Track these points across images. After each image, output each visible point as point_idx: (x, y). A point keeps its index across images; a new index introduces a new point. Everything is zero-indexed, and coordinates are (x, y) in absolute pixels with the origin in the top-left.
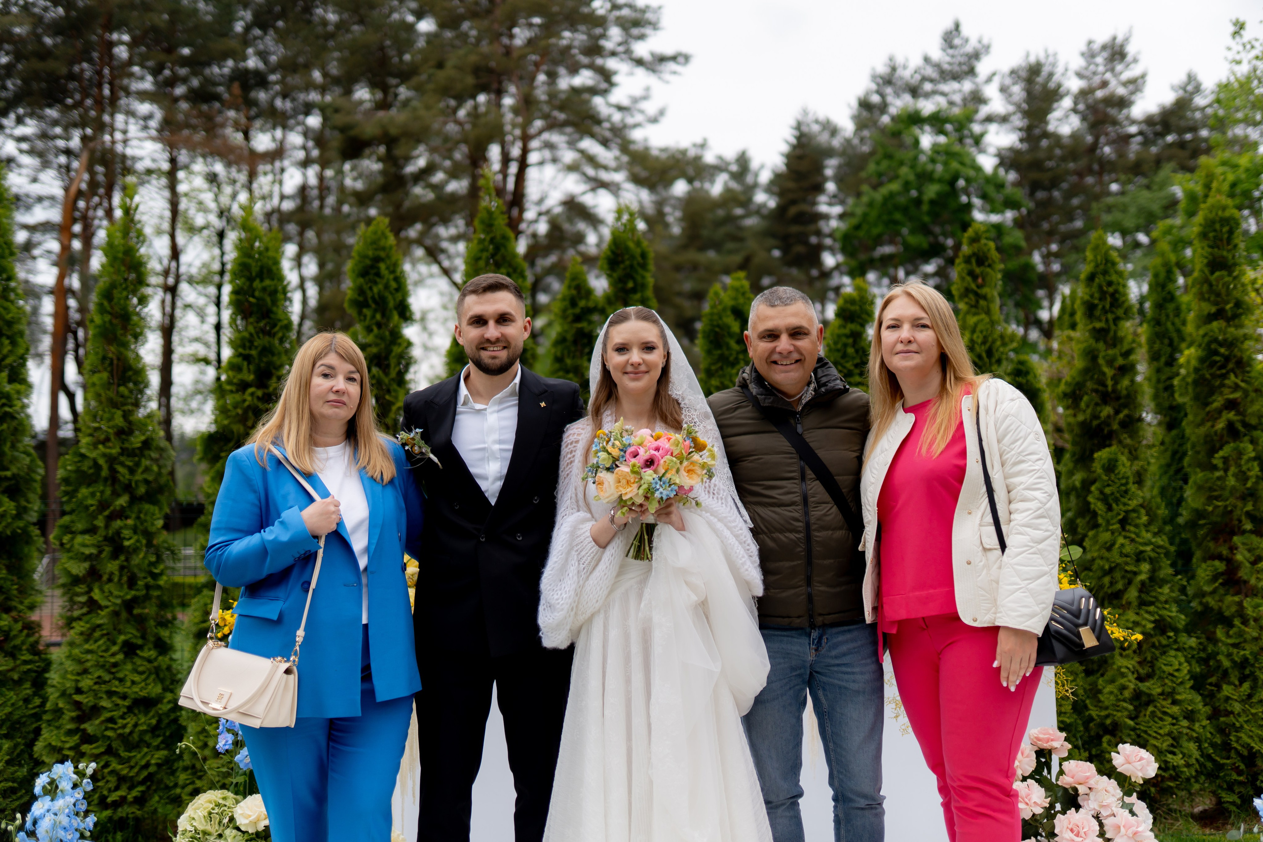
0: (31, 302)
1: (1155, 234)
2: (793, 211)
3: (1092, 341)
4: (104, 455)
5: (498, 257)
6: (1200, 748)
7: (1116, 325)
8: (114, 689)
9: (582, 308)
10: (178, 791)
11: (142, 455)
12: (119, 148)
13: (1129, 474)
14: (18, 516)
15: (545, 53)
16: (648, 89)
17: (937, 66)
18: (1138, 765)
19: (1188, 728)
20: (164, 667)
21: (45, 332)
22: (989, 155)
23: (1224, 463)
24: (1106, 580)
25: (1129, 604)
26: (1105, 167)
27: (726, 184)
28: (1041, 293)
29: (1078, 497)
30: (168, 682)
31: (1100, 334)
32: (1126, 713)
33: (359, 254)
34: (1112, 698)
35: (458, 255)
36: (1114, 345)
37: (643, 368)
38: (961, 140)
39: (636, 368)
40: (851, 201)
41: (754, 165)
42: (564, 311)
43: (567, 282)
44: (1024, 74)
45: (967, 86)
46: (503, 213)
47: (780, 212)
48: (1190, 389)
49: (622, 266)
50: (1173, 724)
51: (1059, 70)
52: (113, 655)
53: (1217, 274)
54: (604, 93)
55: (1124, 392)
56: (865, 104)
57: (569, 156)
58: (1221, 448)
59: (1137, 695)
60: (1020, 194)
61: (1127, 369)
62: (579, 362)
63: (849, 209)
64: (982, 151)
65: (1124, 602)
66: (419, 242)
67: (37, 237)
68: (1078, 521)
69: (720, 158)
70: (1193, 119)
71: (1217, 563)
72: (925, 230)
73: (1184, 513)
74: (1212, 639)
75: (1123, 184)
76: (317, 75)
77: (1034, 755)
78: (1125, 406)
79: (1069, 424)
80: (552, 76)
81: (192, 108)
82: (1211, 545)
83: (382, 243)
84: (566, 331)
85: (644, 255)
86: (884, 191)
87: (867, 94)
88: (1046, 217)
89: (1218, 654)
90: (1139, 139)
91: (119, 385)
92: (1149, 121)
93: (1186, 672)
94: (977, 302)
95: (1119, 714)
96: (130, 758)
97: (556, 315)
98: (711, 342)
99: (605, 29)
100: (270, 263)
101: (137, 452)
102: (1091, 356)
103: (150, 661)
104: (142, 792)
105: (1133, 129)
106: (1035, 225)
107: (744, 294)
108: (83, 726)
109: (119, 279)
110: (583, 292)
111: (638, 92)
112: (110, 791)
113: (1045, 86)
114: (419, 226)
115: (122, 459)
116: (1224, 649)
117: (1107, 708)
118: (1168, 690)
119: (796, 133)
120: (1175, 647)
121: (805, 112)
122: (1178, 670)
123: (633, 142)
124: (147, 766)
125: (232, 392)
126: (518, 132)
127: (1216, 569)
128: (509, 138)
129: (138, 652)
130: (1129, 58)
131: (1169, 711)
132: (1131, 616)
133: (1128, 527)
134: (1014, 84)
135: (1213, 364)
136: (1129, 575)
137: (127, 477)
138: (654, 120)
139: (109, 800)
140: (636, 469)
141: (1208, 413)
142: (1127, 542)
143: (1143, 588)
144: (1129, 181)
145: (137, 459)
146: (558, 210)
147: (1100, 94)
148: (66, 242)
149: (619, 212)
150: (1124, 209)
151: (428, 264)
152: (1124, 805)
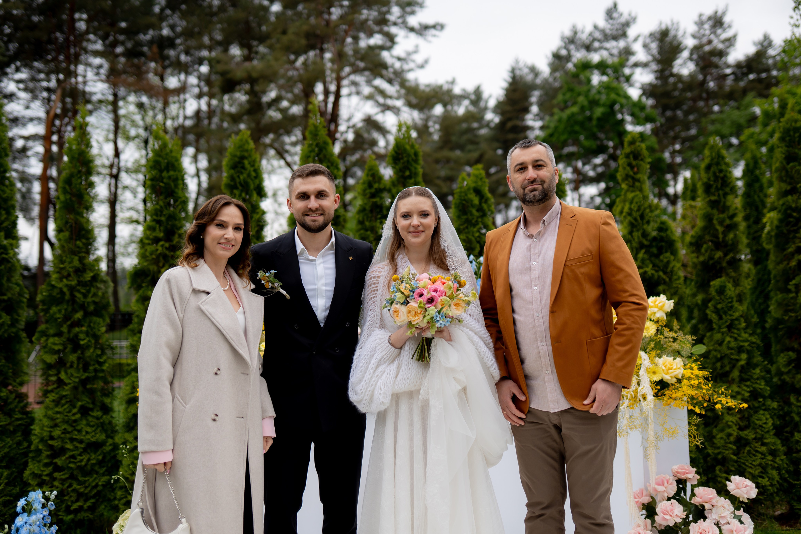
0: (27, 185)
1: (743, 138)
2: (510, 125)
3: (709, 209)
4: (67, 286)
5: (321, 156)
6: (779, 474)
7: (725, 197)
8: (75, 437)
9: (376, 189)
10: (116, 502)
11: (92, 286)
12: (81, 87)
13: (733, 295)
14: (13, 325)
15: (351, 24)
16: (417, 46)
17: (603, 31)
18: (744, 490)
19: (772, 461)
20: (107, 422)
21: (35, 204)
22: (636, 88)
23: (796, 288)
24: (719, 365)
25: (733, 380)
26: (711, 96)
27: (467, 107)
28: (669, 176)
29: (699, 310)
30: (109, 432)
31: (714, 204)
32: (731, 451)
33: (231, 154)
34: (722, 441)
35: (296, 154)
36: (723, 212)
37: (421, 228)
38: (617, 78)
39: (416, 228)
40: (547, 118)
41: (485, 95)
42: (364, 190)
43: (366, 171)
44: (658, 36)
45: (622, 44)
46: (324, 127)
47: (502, 125)
48: (773, 240)
49: (402, 161)
50: (762, 459)
51: (680, 33)
52: (74, 415)
53: (791, 164)
54: (389, 49)
55: (730, 242)
56: (556, 56)
57: (367, 90)
58: (794, 278)
59: (739, 439)
60: (655, 113)
61: (732, 227)
62: (374, 224)
63: (546, 124)
64: (631, 85)
65: (730, 379)
66: (271, 146)
67: (30, 143)
68: (700, 326)
69: (464, 90)
70: (767, 64)
71: (791, 353)
72: (594, 137)
73: (769, 320)
74: (788, 403)
75: (721, 106)
76: (206, 40)
77: (675, 484)
78: (730, 251)
79: (694, 263)
80: (356, 39)
81: (127, 61)
82: (787, 341)
83: (246, 147)
84: (366, 204)
85: (416, 154)
86: (568, 112)
87: (559, 49)
88: (672, 128)
89: (791, 412)
90: (732, 77)
91: (76, 240)
92: (739, 65)
93: (770, 424)
94: (634, 183)
95: (727, 452)
96: (85, 481)
97: (359, 193)
98: (460, 211)
99: (390, 8)
100: (173, 160)
101: (88, 283)
102: (708, 218)
103: (98, 418)
104: (93, 503)
105: (728, 71)
106: (665, 133)
107: (481, 179)
108: (55, 461)
109: (75, 171)
110: (376, 179)
111: (411, 48)
112: (73, 502)
113: (671, 43)
114: (271, 136)
115: (79, 288)
116: (795, 409)
117: (718, 448)
118: (759, 436)
119: (511, 75)
120: (763, 408)
121: (517, 62)
122: (765, 423)
123: (408, 81)
124: (97, 486)
125: (149, 244)
126: (334, 75)
127: (790, 357)
128: (328, 79)
129: (90, 413)
130: (725, 25)
131: (759, 450)
132: (735, 388)
133: (733, 330)
134: (652, 42)
135: (788, 223)
136: (733, 362)
137: (82, 299)
138: (422, 67)
139: (72, 508)
140: (422, 305)
141: (785, 255)
142: (732, 340)
143: (743, 370)
144: (725, 104)
145: (88, 288)
146: (360, 125)
147: (707, 48)
148: (48, 147)
149: (400, 126)
150: (722, 122)
151: (278, 160)
152: (735, 517)
